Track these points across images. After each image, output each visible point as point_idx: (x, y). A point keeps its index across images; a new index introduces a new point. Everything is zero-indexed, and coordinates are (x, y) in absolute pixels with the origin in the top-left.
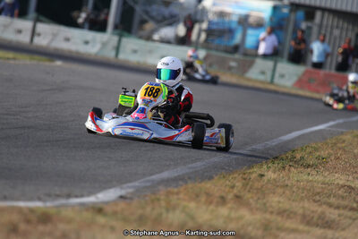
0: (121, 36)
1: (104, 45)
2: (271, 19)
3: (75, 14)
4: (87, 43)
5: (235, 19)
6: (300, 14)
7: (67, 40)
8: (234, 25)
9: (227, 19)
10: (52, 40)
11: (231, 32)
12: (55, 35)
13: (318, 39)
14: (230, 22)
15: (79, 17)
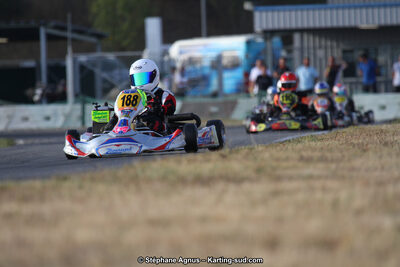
0: (84, 103)
1: (67, 117)
2: (247, 56)
3: (29, 92)
4: (48, 118)
5: (206, 63)
6: (277, 40)
7: (26, 119)
8: (207, 71)
9: (198, 66)
10: (9, 123)
11: (205, 79)
12: (10, 117)
13: (302, 64)
14: (202, 68)
15: (34, 94)
